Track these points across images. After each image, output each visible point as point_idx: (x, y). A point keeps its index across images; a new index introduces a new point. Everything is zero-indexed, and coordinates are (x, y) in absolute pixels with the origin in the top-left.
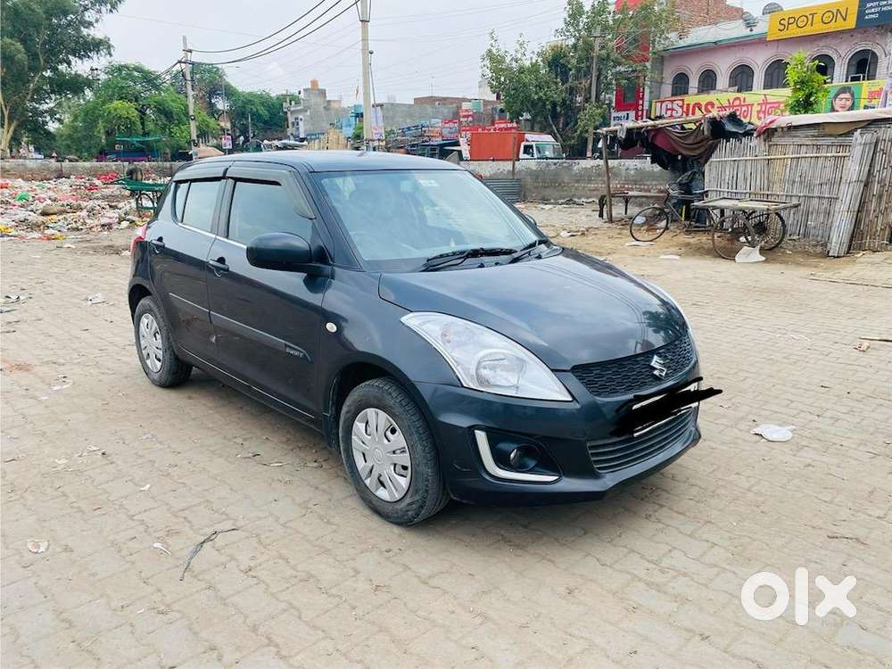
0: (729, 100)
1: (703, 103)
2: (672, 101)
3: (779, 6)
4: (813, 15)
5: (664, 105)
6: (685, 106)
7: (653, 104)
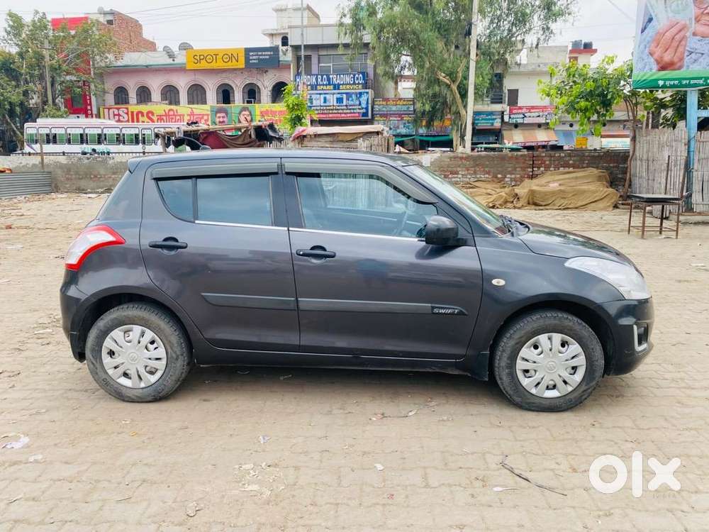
0: (165, 111)
1: (145, 112)
2: (118, 109)
3: (190, 45)
4: (216, 55)
5: (111, 111)
6: (130, 113)
7: (101, 109)
